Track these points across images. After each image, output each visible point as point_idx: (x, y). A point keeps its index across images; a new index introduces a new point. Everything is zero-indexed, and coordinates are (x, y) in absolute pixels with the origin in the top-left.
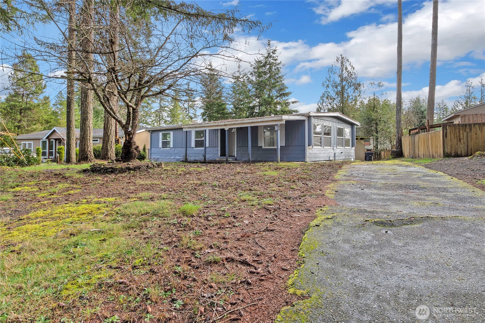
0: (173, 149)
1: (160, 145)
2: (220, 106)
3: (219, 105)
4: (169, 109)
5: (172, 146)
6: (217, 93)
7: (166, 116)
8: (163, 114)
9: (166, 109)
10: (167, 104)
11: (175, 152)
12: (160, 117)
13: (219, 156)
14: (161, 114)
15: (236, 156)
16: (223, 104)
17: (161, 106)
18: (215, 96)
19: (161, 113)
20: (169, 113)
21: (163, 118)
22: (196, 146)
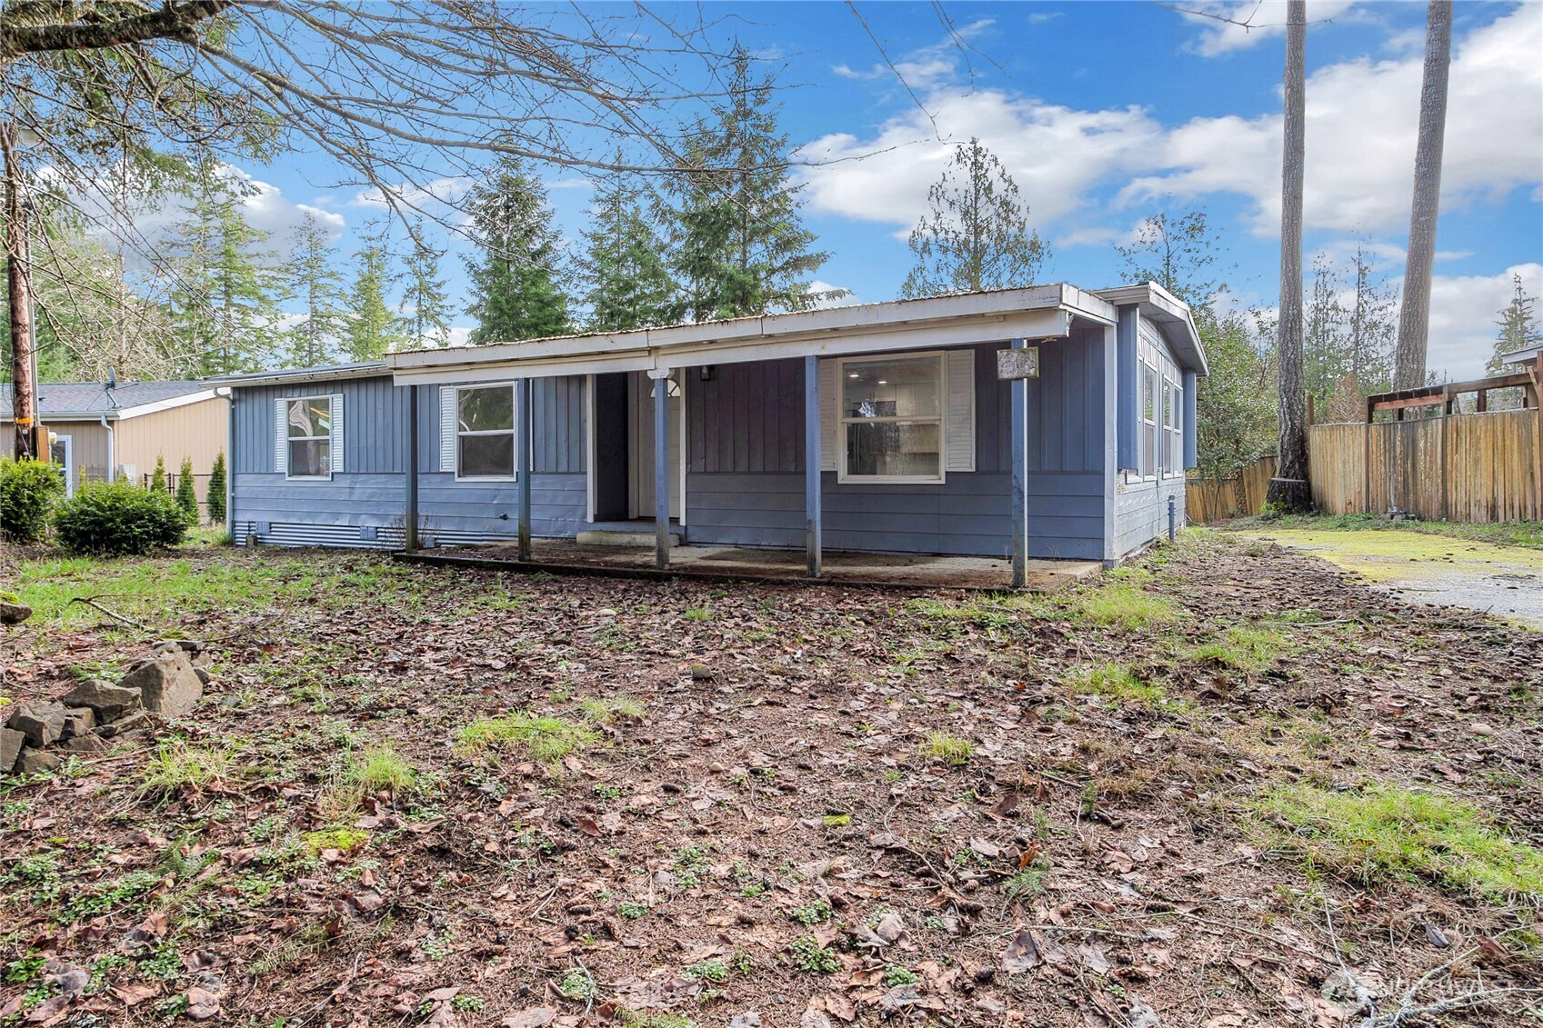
0: (344, 482)
1: (282, 461)
2: (549, 304)
3: (541, 301)
4: (345, 324)
5: (339, 467)
6: (536, 255)
7: (336, 347)
8: (325, 340)
9: (333, 321)
10: (339, 305)
11: (355, 497)
12: (311, 352)
13: (590, 519)
14: (315, 342)
15: (683, 522)
16: (557, 299)
17: (315, 312)
18: (524, 264)
19: (317, 338)
20: (347, 335)
21: (322, 354)
22: (466, 467)
